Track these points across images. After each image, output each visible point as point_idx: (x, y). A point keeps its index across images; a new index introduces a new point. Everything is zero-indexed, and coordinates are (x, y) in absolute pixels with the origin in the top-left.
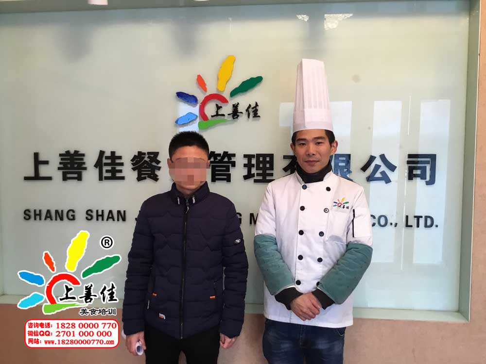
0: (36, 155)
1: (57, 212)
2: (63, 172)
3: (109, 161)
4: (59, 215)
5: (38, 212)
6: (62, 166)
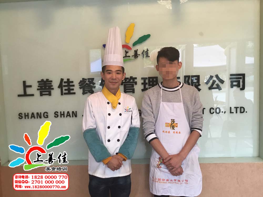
0: (24, 82)
1: (37, 113)
2: (40, 91)
3: (66, 84)
4: (39, 116)
5: (27, 114)
6: (39, 88)
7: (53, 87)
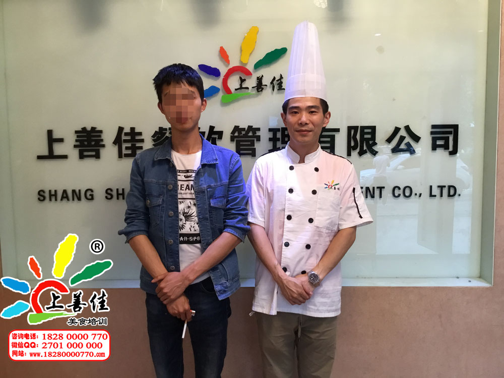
0: (50, 133)
1: (74, 191)
2: (80, 150)
3: (129, 138)
4: (77, 195)
5: (53, 193)
6: (78, 143)
7: (103, 143)
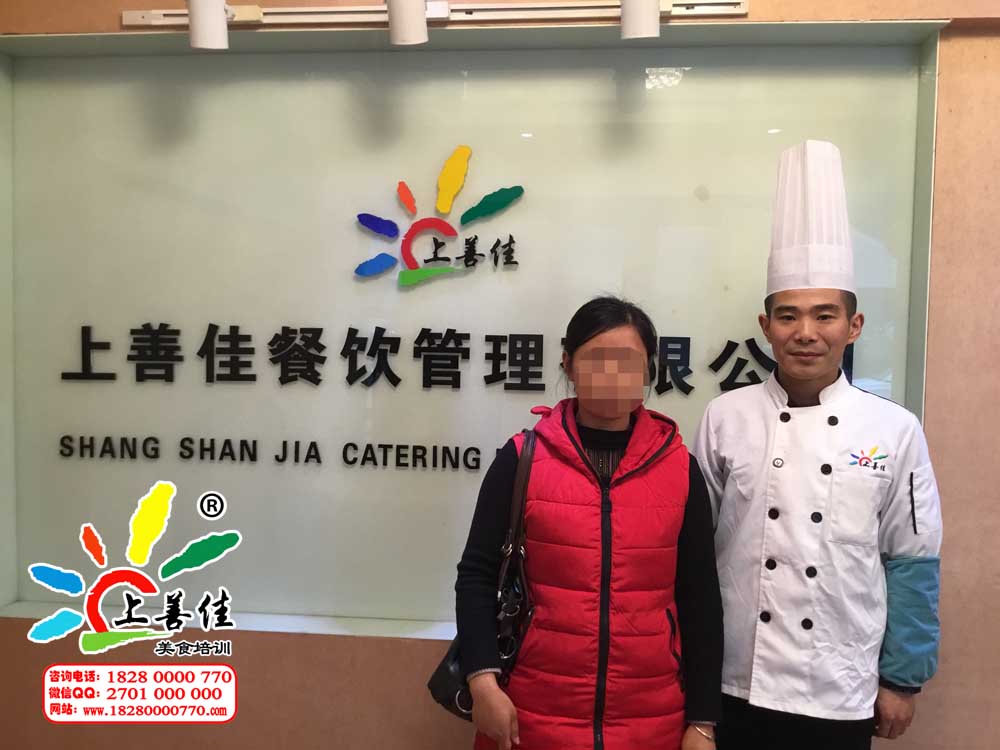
0: (86, 331)
1: (124, 441)
3: (226, 345)
4: (129, 449)
5: (87, 442)
6: (135, 353)
7: (180, 354)
